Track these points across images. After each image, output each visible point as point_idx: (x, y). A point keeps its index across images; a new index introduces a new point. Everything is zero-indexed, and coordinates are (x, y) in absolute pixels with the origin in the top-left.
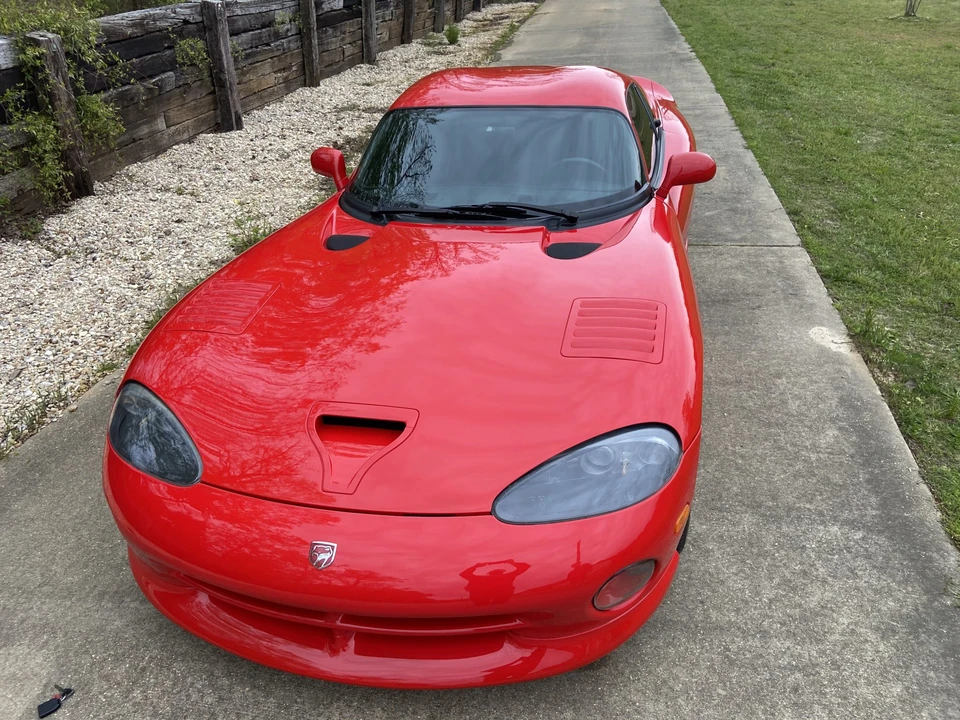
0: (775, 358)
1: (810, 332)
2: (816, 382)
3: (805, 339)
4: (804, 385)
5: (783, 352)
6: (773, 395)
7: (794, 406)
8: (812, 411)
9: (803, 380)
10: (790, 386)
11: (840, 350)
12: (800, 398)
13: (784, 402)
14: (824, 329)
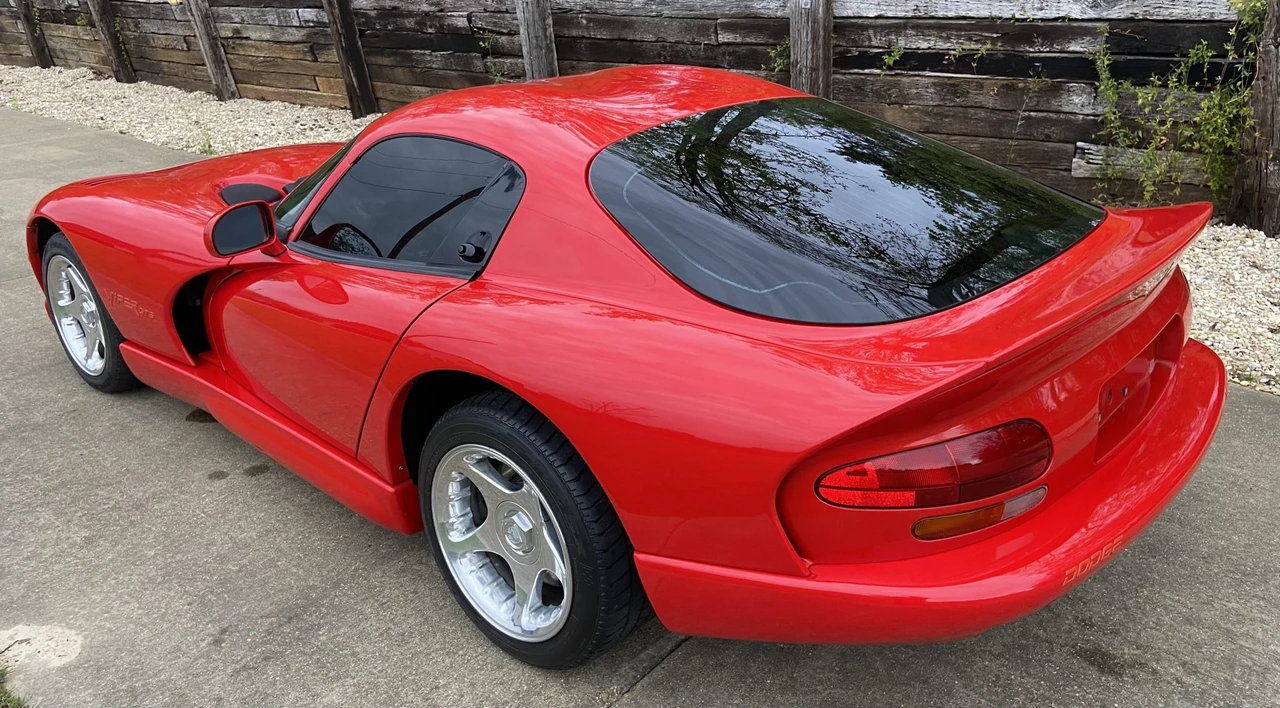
0: (111, 560)
1: (80, 640)
2: (28, 558)
3: (81, 621)
4: (44, 547)
5: (105, 578)
6: (80, 514)
7: (45, 516)
8: (18, 522)
9: (48, 551)
10: (63, 536)
11: (11, 632)
12: (40, 528)
13: (59, 513)
14: (57, 663)
